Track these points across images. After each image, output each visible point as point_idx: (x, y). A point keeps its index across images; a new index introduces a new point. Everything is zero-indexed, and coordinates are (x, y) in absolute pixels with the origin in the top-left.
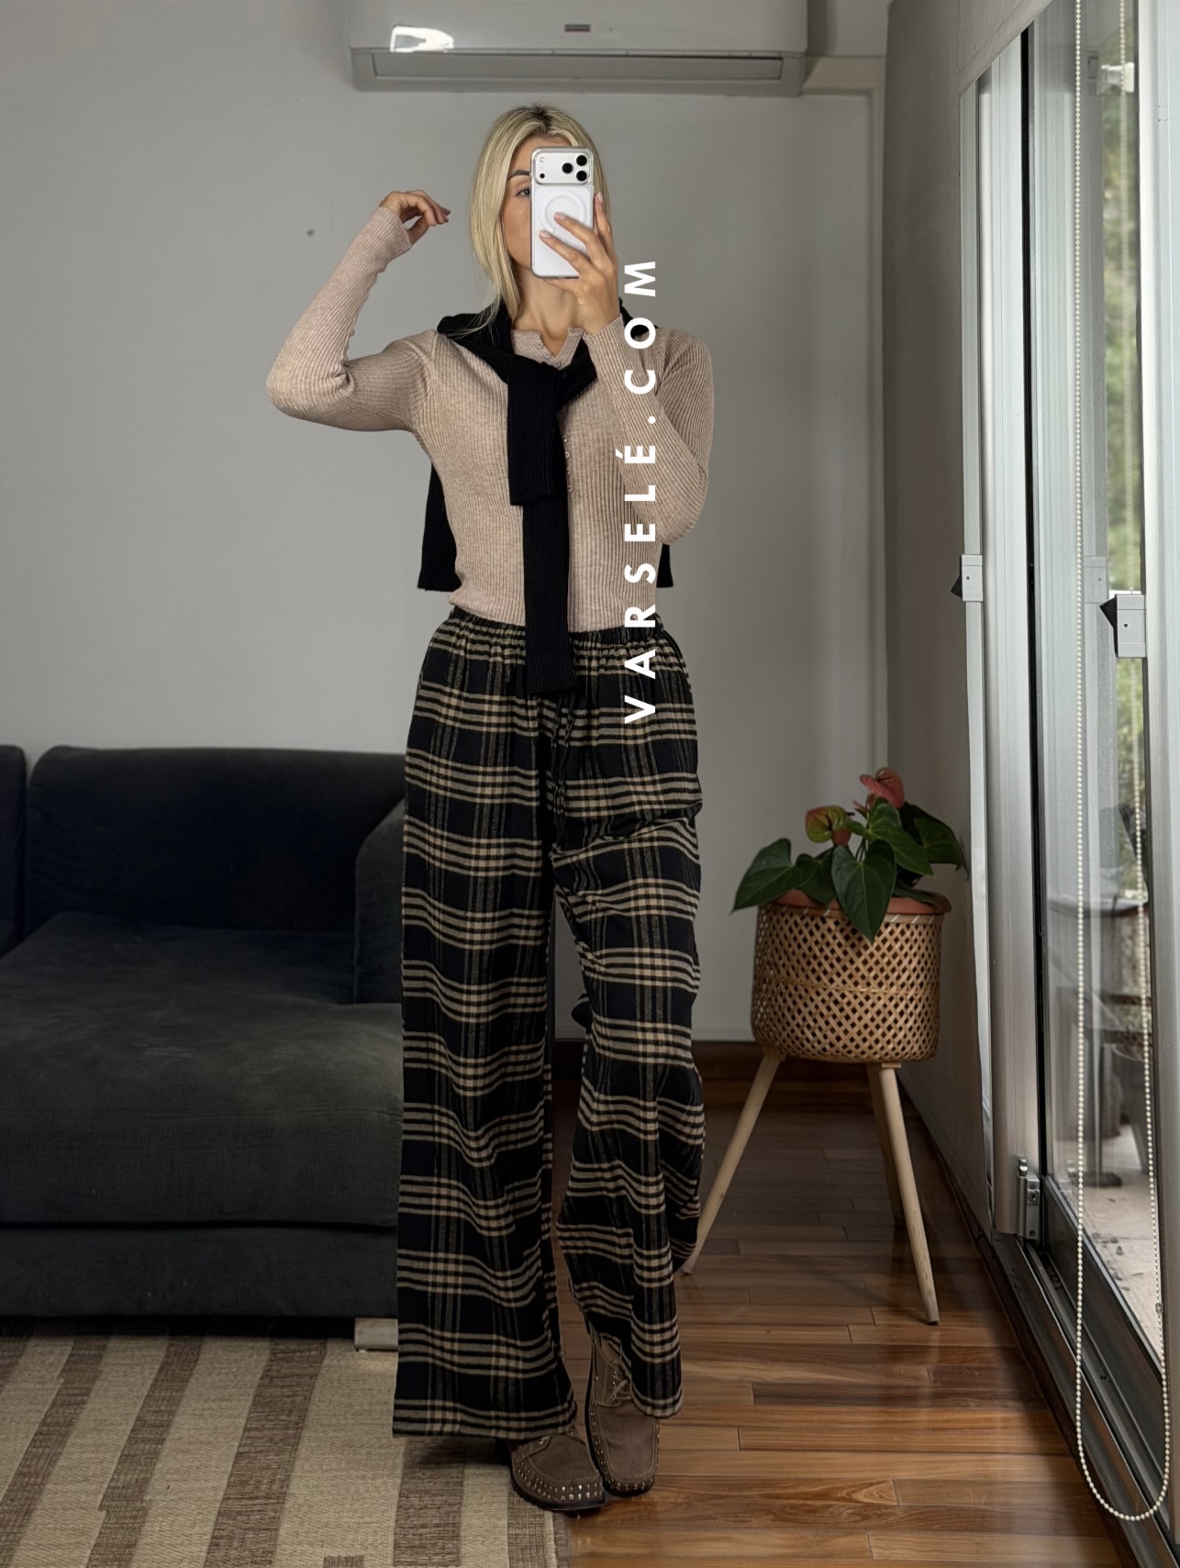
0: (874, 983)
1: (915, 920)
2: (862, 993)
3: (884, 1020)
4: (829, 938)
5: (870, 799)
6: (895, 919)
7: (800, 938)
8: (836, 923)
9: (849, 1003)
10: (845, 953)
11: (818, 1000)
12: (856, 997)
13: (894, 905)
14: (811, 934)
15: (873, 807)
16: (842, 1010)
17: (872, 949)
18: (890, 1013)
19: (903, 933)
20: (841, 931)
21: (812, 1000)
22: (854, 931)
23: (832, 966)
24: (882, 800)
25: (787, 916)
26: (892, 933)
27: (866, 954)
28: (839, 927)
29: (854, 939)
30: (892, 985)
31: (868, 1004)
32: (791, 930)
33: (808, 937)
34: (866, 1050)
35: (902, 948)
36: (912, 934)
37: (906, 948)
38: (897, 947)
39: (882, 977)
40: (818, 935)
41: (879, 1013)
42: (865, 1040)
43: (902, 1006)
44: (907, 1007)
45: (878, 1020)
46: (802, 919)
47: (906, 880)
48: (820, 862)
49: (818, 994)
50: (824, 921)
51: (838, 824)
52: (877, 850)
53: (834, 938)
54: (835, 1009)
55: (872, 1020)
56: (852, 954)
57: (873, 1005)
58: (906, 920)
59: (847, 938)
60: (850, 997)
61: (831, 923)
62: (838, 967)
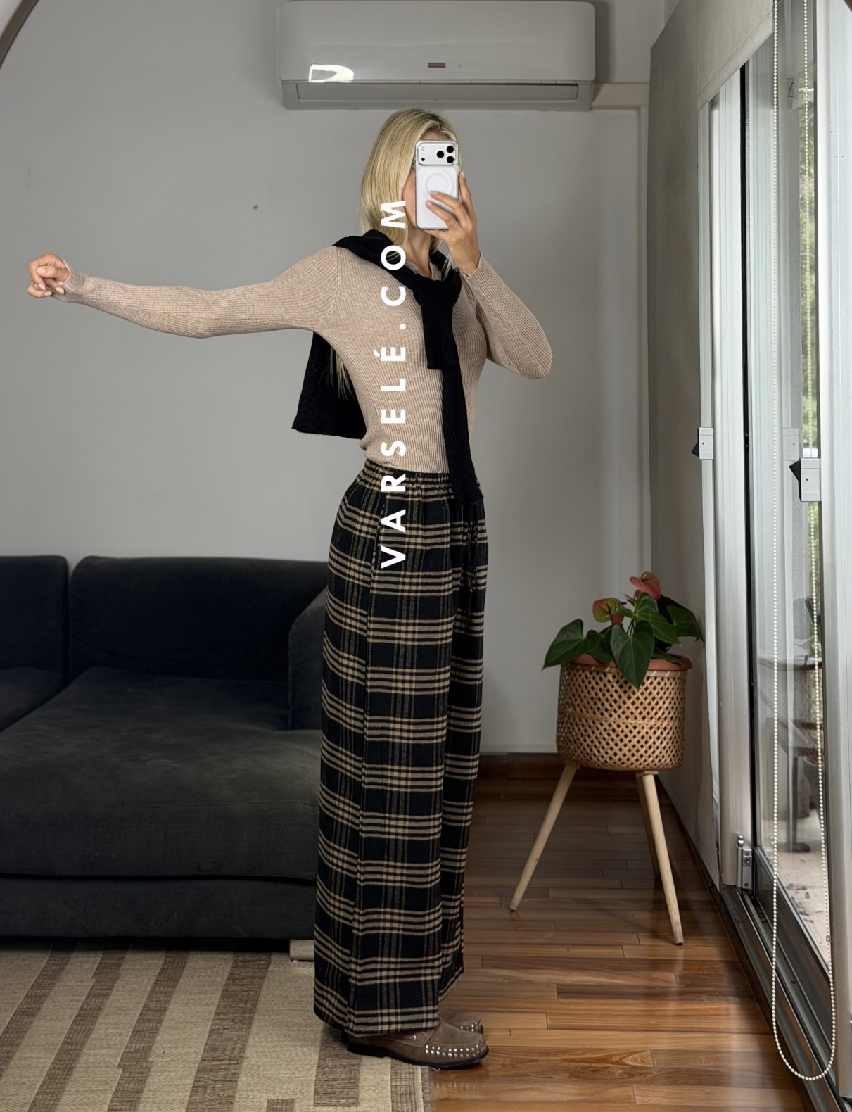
0: (639, 717)
1: (668, 674)
2: (631, 724)
3: (646, 742)
4: (609, 686)
5: (637, 593)
6: (654, 674)
7: (589, 687)
8: (614, 677)
9: (622, 731)
10: (620, 697)
11: (601, 729)
12: (627, 727)
13: (654, 664)
14: (597, 684)
15: (639, 600)
16: (618, 735)
17: (638, 694)
18: (651, 738)
19: (659, 683)
20: (617, 682)
21: (597, 729)
22: (626, 682)
23: (611, 705)
24: (645, 594)
25: (581, 672)
26: (651, 683)
27: (634, 698)
28: (616, 679)
29: (626, 687)
30: (652, 718)
31: (635, 732)
32: (583, 681)
33: (595, 686)
34: (633, 762)
35: (658, 693)
36: (665, 684)
37: (661, 693)
38: (655, 693)
39: (644, 713)
40: (601, 685)
41: (643, 737)
42: (633, 755)
43: (658, 733)
44: (662, 733)
45: (642, 742)
46: (591, 673)
47: (661, 648)
48: (603, 636)
49: (602, 724)
50: (605, 675)
51: (615, 610)
52: (641, 628)
53: (613, 686)
54: (613, 735)
55: (638, 742)
56: (624, 697)
57: (639, 732)
58: (661, 674)
59: (621, 687)
60: (623, 726)
61: (610, 677)
62: (615, 706)
